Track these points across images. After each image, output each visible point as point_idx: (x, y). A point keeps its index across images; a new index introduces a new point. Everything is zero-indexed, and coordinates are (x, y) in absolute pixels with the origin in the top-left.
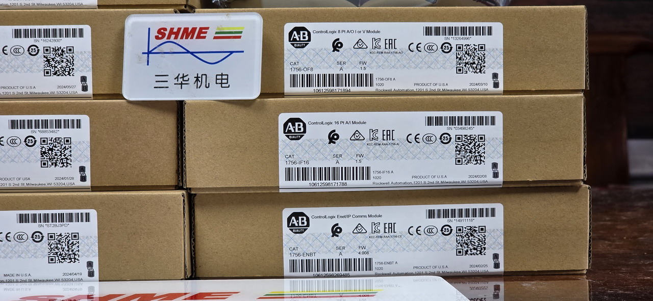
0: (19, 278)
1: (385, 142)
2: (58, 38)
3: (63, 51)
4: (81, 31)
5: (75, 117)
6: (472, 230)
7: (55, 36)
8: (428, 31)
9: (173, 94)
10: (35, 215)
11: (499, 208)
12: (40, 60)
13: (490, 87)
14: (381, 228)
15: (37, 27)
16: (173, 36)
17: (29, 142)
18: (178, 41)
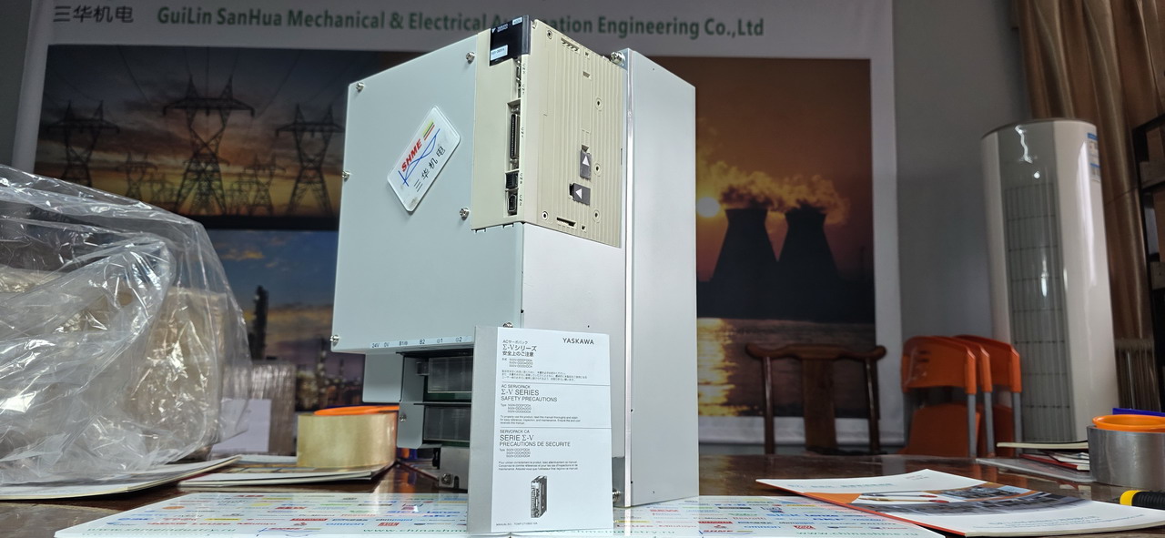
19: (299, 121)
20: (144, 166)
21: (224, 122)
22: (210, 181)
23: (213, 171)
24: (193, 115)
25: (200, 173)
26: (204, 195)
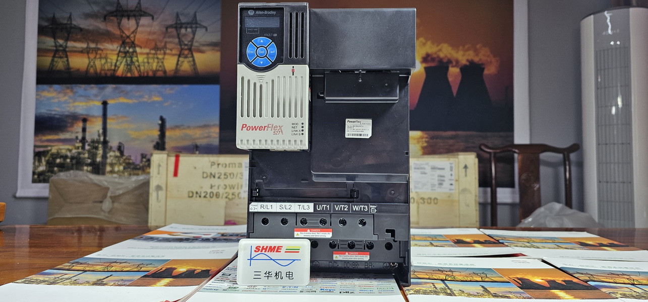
19: (178, 22)
20: (96, 50)
21: (138, 24)
22: (132, 58)
23: (133, 52)
24: (121, 20)
25: (126, 53)
26: (129, 65)
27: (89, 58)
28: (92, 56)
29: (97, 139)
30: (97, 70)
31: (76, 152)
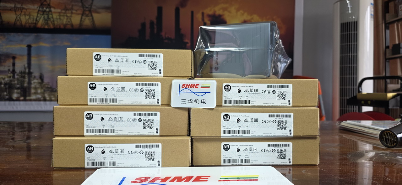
0: (135, 166)
1: (255, 122)
2: (150, 86)
3: (151, 91)
4: (157, 84)
5: (155, 112)
6: (282, 151)
7: (149, 85)
8: (268, 87)
9: (187, 106)
10: (141, 145)
11: (291, 144)
12: (144, 93)
13: (288, 105)
14: (253, 149)
15: (143, 83)
16: (187, 87)
17: (140, 120)
18: (189, 88)
22: (48, 15)
23: (49, 11)
25: (44, 12)
26: (47, 21)
27: (16, 14)
28: (18, 13)
29: (24, 71)
30: (22, 23)
31: (8, 80)
